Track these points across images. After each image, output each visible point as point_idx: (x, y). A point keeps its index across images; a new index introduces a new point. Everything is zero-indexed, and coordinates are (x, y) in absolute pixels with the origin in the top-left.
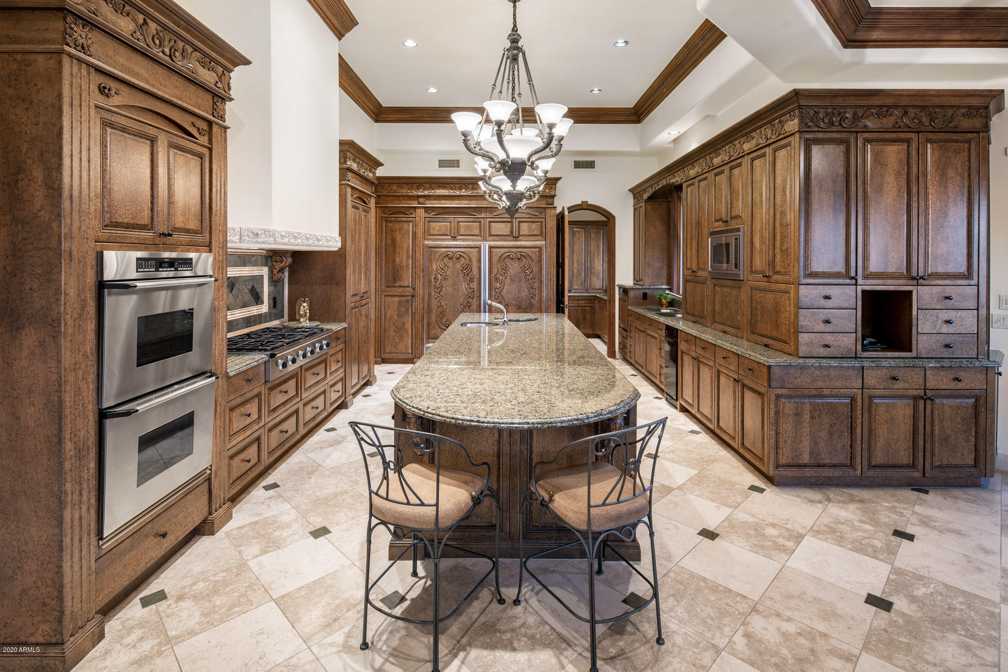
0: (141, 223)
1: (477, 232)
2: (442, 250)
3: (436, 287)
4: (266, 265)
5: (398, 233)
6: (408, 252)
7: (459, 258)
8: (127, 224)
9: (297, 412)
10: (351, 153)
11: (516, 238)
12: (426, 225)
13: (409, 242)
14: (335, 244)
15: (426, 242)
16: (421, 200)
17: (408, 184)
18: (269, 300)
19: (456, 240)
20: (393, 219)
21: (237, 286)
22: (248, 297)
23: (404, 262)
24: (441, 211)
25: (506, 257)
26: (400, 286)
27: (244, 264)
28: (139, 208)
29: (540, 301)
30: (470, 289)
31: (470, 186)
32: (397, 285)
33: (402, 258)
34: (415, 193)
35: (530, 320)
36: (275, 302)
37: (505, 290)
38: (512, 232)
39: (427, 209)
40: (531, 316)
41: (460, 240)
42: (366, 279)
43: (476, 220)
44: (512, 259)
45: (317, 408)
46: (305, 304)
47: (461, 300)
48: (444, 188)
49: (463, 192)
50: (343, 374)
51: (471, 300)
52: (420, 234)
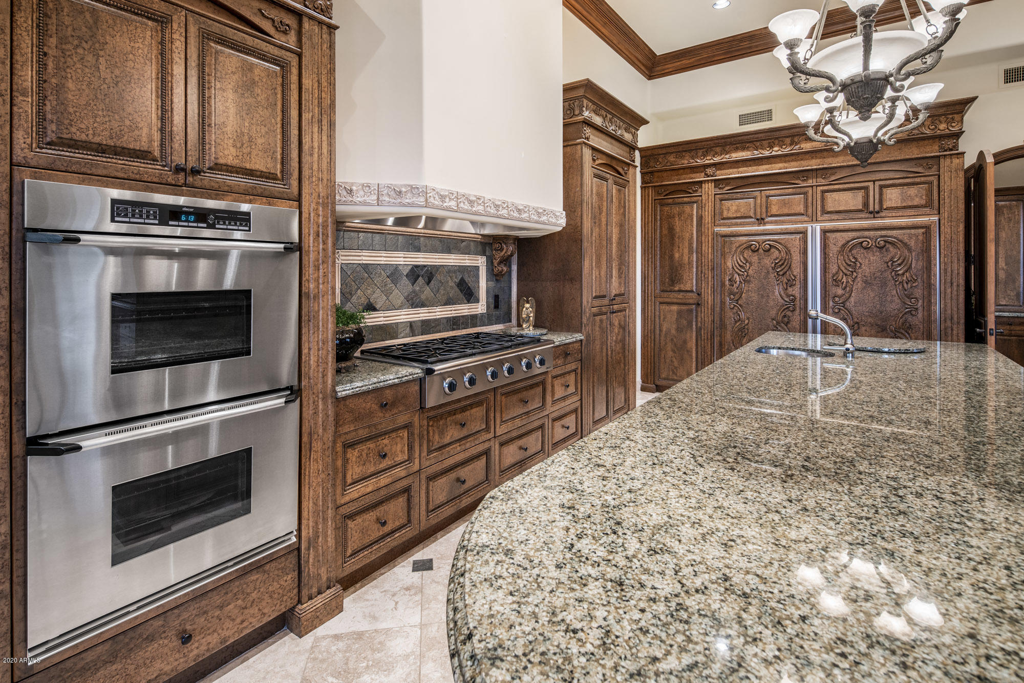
0: (131, 146)
1: (801, 209)
2: (741, 238)
3: (731, 293)
4: (483, 253)
5: (677, 219)
6: (691, 244)
7: (769, 250)
8: (100, 145)
9: (487, 453)
10: (591, 101)
11: (875, 214)
12: (718, 206)
13: (692, 230)
14: (557, 221)
15: (717, 229)
16: (709, 171)
17: (690, 151)
18: (487, 298)
19: (764, 224)
20: (670, 201)
21: (438, 277)
22: (454, 292)
23: (686, 258)
24: (740, 183)
25: (854, 246)
26: (680, 291)
27: (449, 251)
28: (127, 123)
29: (928, 320)
30: (788, 296)
31: (788, 141)
32: (677, 289)
33: (682, 253)
34: (700, 162)
35: (906, 352)
36: (497, 302)
37: (852, 299)
38: (866, 204)
39: (717, 183)
40: (910, 345)
41: (771, 222)
42: (620, 277)
43: (798, 190)
44: (866, 248)
45: (526, 450)
46: (527, 305)
47: (773, 313)
48: (744, 149)
49: (776, 151)
50: (578, 404)
51: (789, 313)
52: (708, 218)
